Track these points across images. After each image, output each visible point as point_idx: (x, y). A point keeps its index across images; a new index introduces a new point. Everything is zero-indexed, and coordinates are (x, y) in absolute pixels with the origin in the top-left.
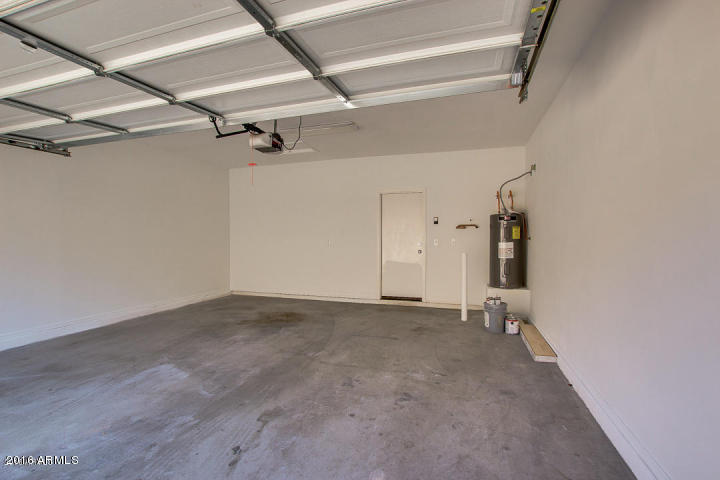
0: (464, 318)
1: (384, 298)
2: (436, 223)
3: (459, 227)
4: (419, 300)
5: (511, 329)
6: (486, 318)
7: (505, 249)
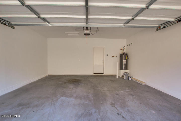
0: (117, 77)
1: (94, 74)
2: (107, 55)
3: (113, 56)
4: (103, 74)
5: (130, 79)
6: (125, 77)
7: (124, 61)
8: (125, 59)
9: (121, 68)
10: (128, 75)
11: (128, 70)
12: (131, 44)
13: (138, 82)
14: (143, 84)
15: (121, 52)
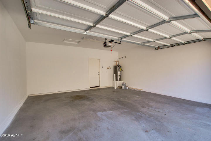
0: (115, 88)
1: (91, 87)
2: (103, 67)
3: (108, 68)
4: (99, 87)
5: (128, 88)
6: (123, 87)
7: (119, 73)
8: (119, 71)
9: (117, 80)
10: (126, 85)
11: (122, 81)
12: (124, 58)
13: (135, 90)
14: (141, 91)
15: (115, 64)
